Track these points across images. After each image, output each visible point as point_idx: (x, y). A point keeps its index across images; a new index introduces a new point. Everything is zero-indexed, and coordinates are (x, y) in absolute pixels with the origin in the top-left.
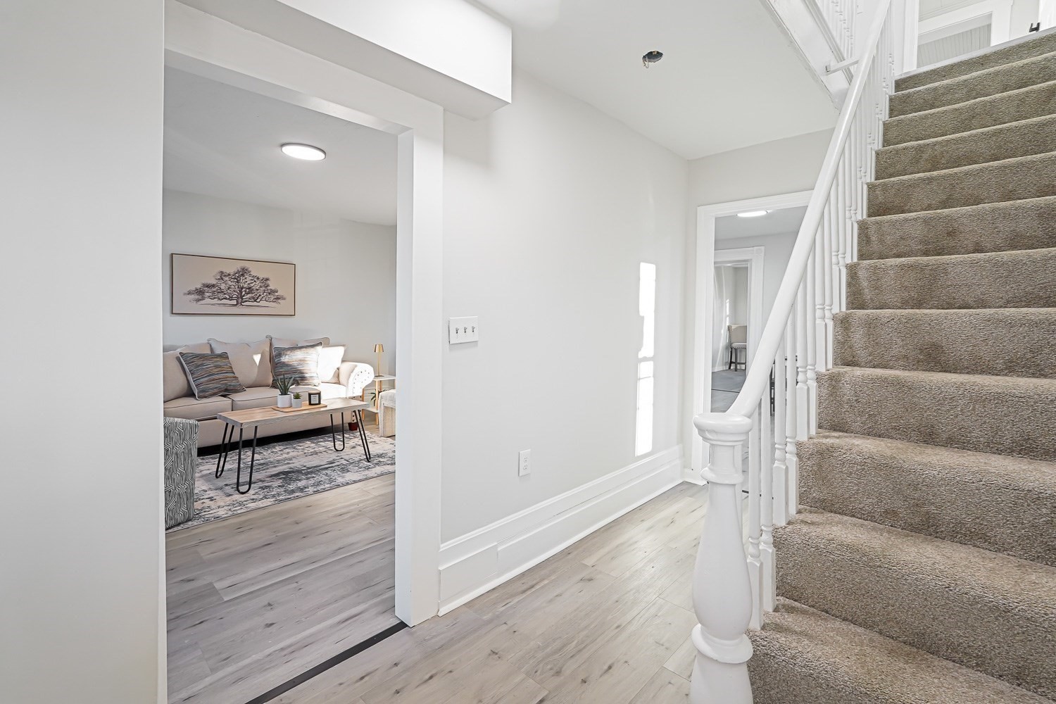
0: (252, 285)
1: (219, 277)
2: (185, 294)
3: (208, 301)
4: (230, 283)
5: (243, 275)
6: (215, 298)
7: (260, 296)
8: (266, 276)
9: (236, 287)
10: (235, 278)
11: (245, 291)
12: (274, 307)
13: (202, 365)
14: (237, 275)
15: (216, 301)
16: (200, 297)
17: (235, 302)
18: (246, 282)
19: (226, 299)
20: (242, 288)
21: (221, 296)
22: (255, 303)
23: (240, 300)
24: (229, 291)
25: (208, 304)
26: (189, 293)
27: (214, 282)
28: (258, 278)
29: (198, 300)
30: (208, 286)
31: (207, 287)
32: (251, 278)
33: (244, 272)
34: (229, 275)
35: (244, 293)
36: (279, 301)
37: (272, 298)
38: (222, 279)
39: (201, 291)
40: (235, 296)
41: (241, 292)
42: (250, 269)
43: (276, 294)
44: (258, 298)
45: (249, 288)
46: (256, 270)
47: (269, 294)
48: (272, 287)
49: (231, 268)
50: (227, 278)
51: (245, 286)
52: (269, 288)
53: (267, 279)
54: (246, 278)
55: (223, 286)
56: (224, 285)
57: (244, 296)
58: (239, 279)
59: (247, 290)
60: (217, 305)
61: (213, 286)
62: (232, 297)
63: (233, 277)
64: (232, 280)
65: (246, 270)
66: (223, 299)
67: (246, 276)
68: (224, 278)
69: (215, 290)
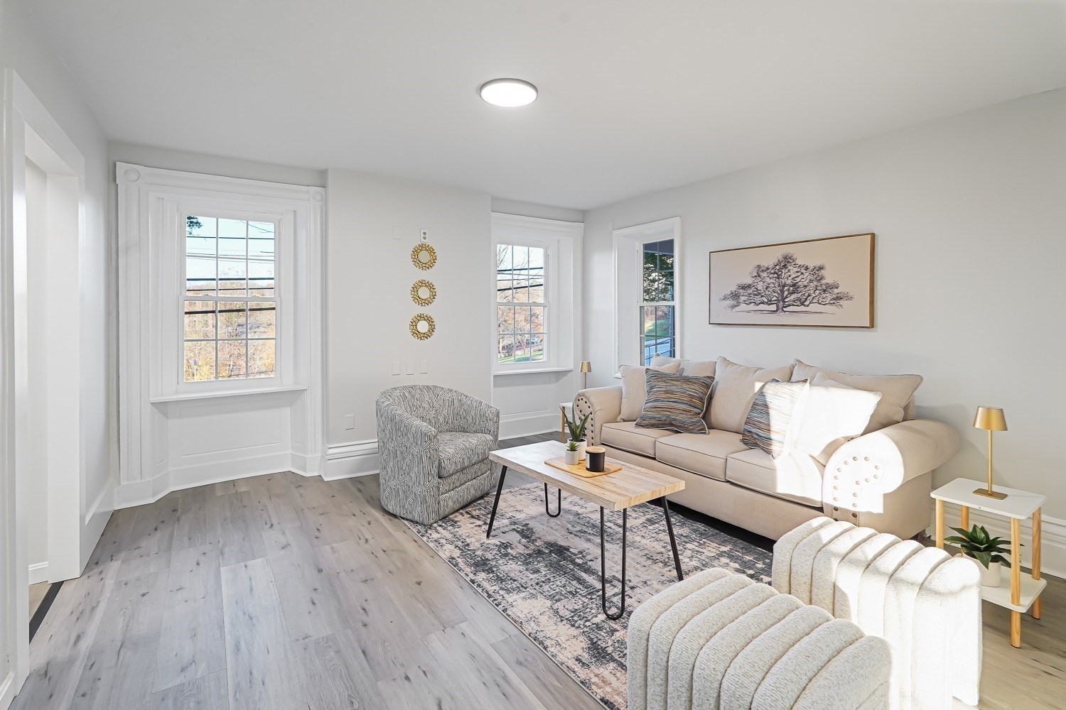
0: (798, 280)
1: (756, 274)
2: (720, 300)
3: (743, 307)
4: (768, 280)
5: (785, 266)
6: (751, 303)
7: (809, 295)
8: (818, 264)
9: (777, 285)
10: (775, 273)
11: (789, 290)
12: (831, 314)
14: (778, 267)
15: (752, 307)
16: (735, 303)
17: (773, 307)
18: (790, 274)
19: (763, 303)
20: (784, 286)
21: (758, 299)
22: (802, 308)
23: (781, 304)
24: (767, 293)
25: (745, 312)
26: (725, 299)
27: (749, 281)
28: (807, 268)
29: (734, 307)
30: (744, 287)
31: (742, 288)
32: (796, 270)
33: (787, 261)
34: (768, 269)
35: (786, 293)
36: (841, 302)
37: (829, 297)
38: (759, 276)
39: (736, 295)
40: (775, 298)
41: (782, 292)
42: (794, 257)
43: (836, 291)
44: (806, 299)
45: (794, 285)
46: (805, 257)
47: (824, 291)
48: (828, 280)
49: (770, 259)
50: (764, 274)
51: (789, 282)
52: (823, 282)
53: (821, 268)
54: (789, 271)
55: (760, 286)
56: (761, 283)
57: (786, 297)
58: (780, 273)
59: (791, 288)
60: (753, 313)
61: (749, 286)
62: (771, 301)
63: (772, 272)
64: (771, 276)
65: (790, 258)
66: (760, 303)
67: (790, 268)
68: (762, 274)
69: (751, 291)
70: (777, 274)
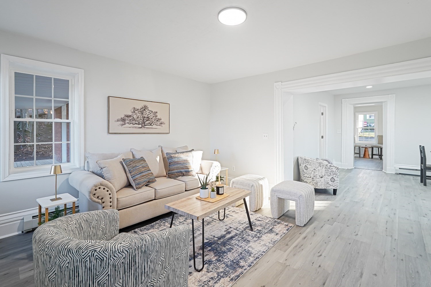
0: (149, 116)
1: (133, 111)
2: (115, 121)
3: (127, 125)
4: (138, 114)
5: (144, 110)
6: (131, 123)
7: (153, 122)
8: (156, 111)
9: (142, 117)
10: (141, 112)
11: (146, 119)
12: (159, 129)
13: (136, 166)
14: (142, 110)
15: (131, 125)
16: (123, 123)
17: (140, 126)
18: (146, 114)
20: (144, 118)
21: (134, 122)
22: (151, 127)
23: (143, 125)
24: (138, 120)
25: (128, 127)
26: (118, 121)
27: (130, 114)
28: (152, 112)
29: (122, 125)
30: (128, 116)
31: (127, 117)
32: (149, 112)
33: (145, 108)
34: (138, 110)
35: (145, 120)
36: (162, 125)
37: (159, 123)
38: (134, 112)
39: (123, 119)
40: (141, 122)
41: (144, 120)
42: (148, 107)
43: (161, 121)
44: (152, 123)
45: (148, 118)
46: (152, 107)
47: (157, 121)
48: (158, 117)
49: (139, 106)
50: (137, 112)
51: (146, 116)
52: (157, 117)
53: (156, 112)
55: (135, 117)
56: (135, 115)
57: (145, 122)
58: (143, 112)
59: (147, 119)
60: (132, 128)
61: (130, 116)
62: (139, 123)
63: (140, 111)
64: (140, 113)
65: (146, 107)
66: (135, 124)
67: (146, 111)
68: (135, 111)
69: (131, 118)
70: (142, 112)
